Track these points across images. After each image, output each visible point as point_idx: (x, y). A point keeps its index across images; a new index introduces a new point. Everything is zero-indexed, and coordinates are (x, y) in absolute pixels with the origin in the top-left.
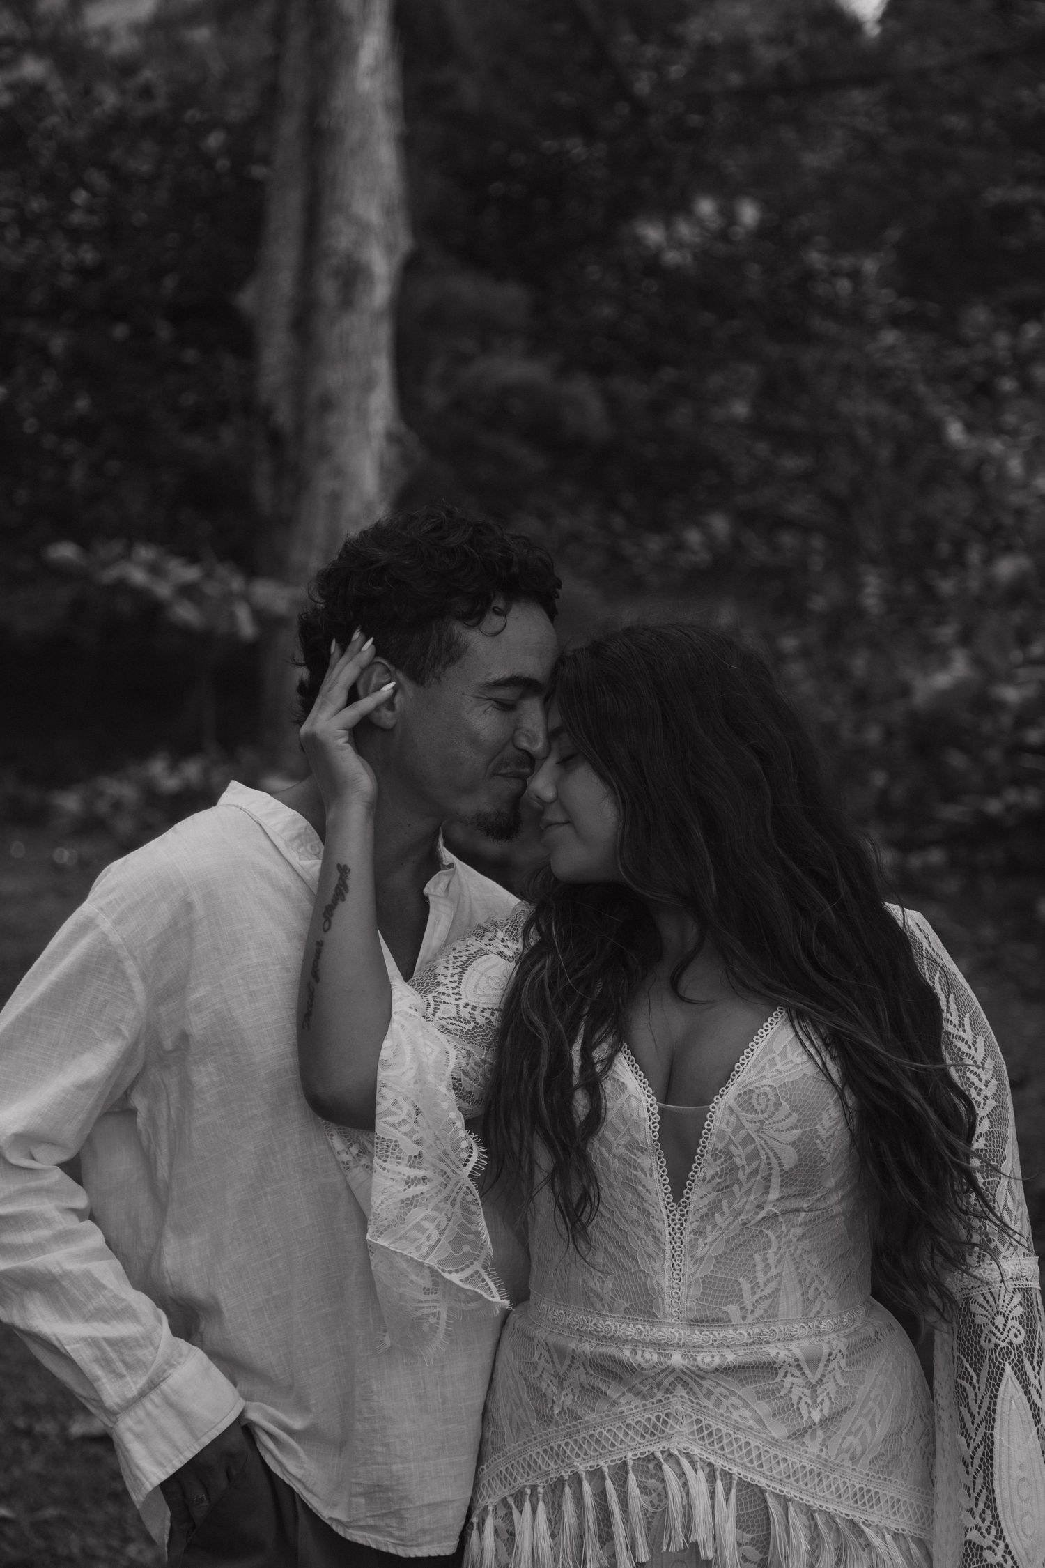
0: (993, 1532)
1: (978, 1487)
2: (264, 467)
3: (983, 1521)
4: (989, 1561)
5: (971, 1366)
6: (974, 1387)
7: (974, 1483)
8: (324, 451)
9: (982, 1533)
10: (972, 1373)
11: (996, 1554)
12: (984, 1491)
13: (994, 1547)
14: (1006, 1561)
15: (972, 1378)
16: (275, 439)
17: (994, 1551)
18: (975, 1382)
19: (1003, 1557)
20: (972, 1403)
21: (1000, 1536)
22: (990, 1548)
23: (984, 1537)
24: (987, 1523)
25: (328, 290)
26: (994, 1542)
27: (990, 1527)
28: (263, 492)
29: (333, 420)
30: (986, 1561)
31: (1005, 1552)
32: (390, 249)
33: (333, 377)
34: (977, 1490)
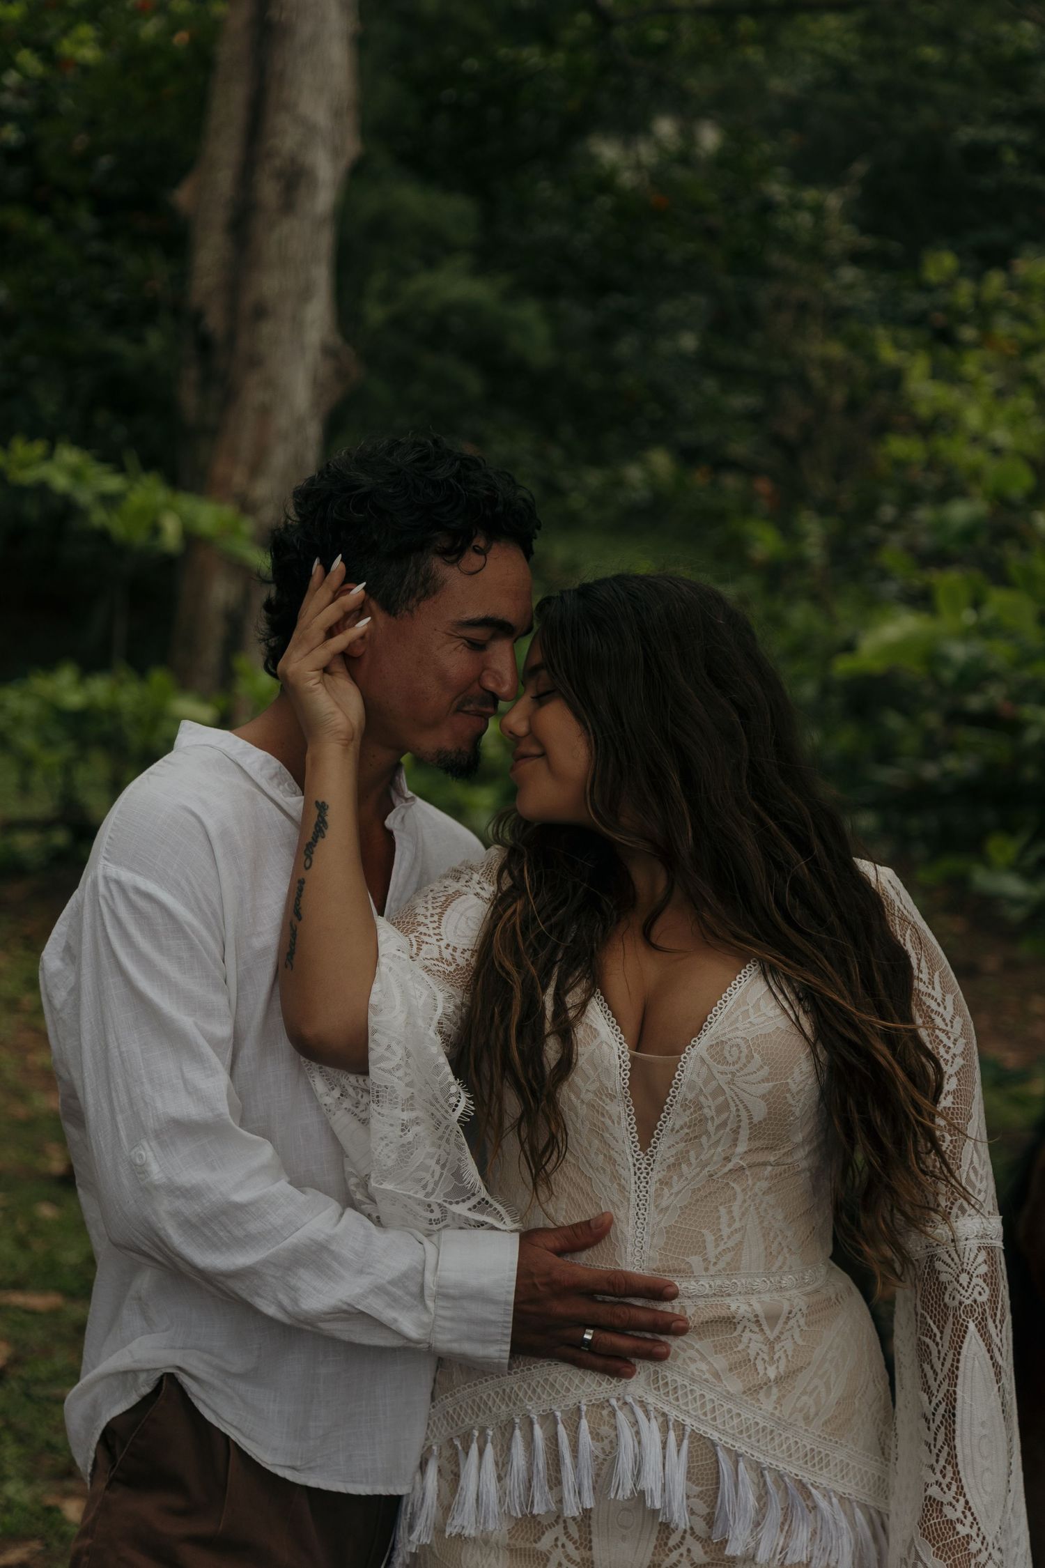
0: (954, 1488)
1: (939, 1444)
2: (192, 374)
3: (944, 1477)
4: (949, 1517)
5: (934, 1323)
6: (937, 1344)
7: (935, 1439)
8: (255, 362)
9: (942, 1489)
10: (935, 1330)
11: (956, 1510)
12: (946, 1447)
13: (954, 1502)
14: (965, 1517)
15: (935, 1335)
16: (205, 345)
17: (954, 1507)
18: (938, 1339)
19: (963, 1513)
20: (935, 1360)
21: (961, 1492)
22: (951, 1504)
23: (945, 1493)
24: (948, 1479)
25: (269, 191)
26: (954, 1498)
27: (950, 1483)
28: (189, 399)
29: (266, 328)
30: (946, 1516)
31: (965, 1508)
32: (336, 153)
33: (269, 284)
34: (938, 1447)
